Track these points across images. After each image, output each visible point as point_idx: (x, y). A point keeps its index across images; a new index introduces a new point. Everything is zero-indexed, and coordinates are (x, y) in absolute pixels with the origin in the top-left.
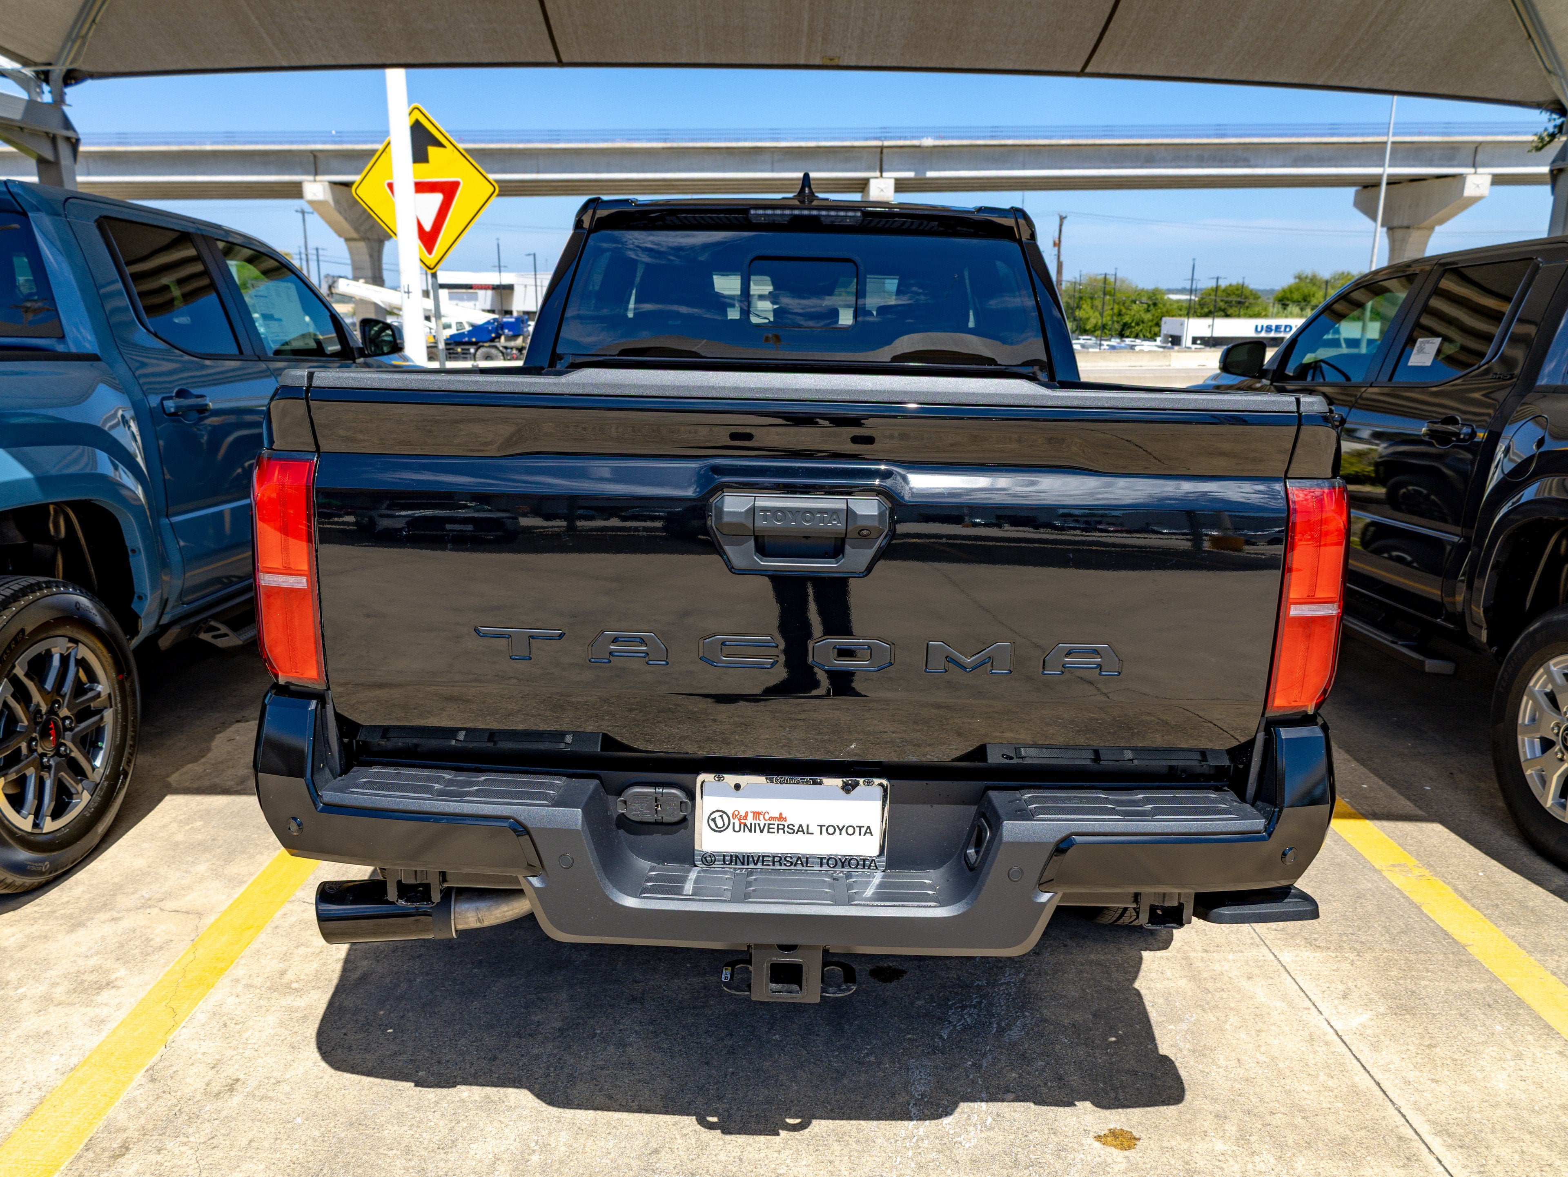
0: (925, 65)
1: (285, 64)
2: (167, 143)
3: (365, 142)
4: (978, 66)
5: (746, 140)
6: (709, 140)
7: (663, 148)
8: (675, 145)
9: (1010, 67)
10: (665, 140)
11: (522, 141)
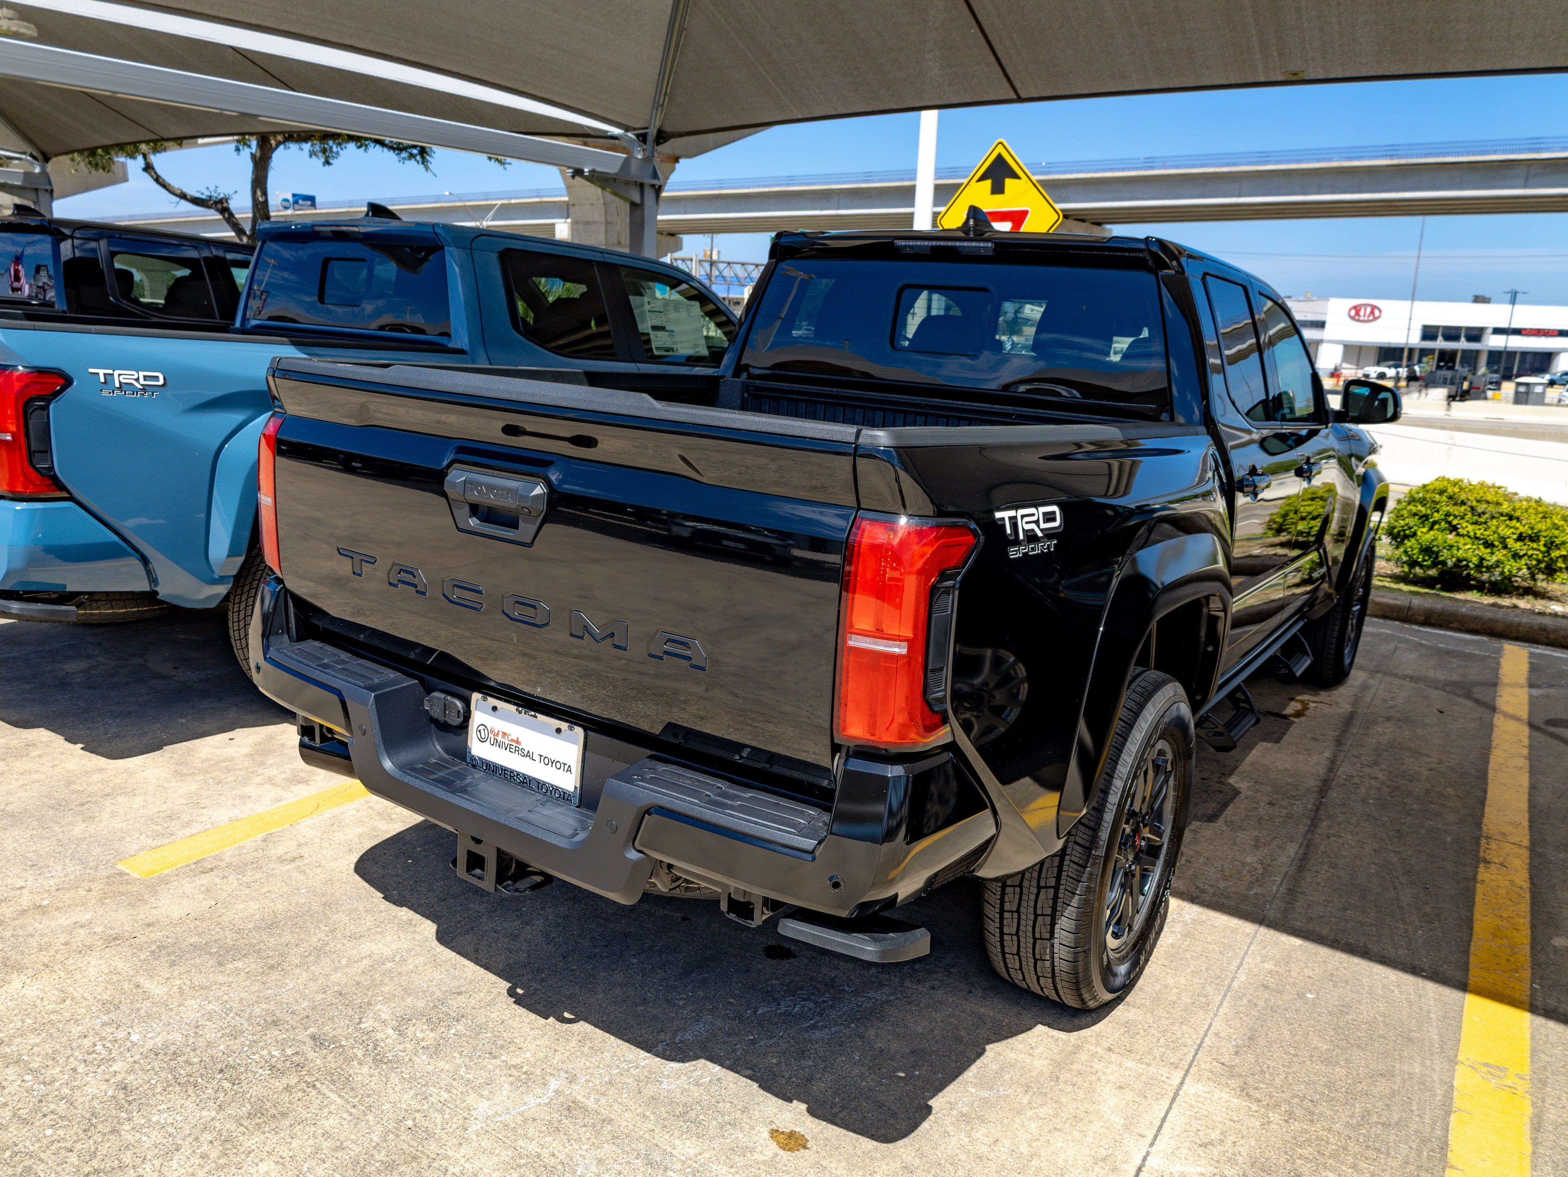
0: (1410, 72)
1: (800, 117)
2: (902, 180)
3: (1071, 172)
4: (1479, 68)
5: (1495, 152)
6: (1447, 154)
7: (1388, 166)
8: (1403, 161)
9: (1524, 65)
10: (1391, 157)
11: (1227, 165)
